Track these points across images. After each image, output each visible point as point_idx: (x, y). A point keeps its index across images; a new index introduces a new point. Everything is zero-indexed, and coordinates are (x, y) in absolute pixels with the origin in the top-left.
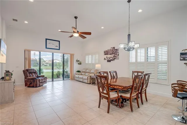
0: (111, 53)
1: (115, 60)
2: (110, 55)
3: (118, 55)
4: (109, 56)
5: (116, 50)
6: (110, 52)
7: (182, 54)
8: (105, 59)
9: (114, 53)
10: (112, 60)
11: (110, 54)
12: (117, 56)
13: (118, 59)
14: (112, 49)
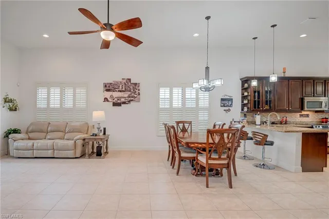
0: (124, 89)
1: (132, 103)
2: (120, 93)
3: (139, 94)
4: (116, 94)
5: (136, 84)
6: (121, 87)
7: (222, 100)
8: (106, 100)
9: (130, 89)
10: (124, 103)
11: (119, 91)
12: (136, 96)
13: (139, 101)
14: (125, 81)
